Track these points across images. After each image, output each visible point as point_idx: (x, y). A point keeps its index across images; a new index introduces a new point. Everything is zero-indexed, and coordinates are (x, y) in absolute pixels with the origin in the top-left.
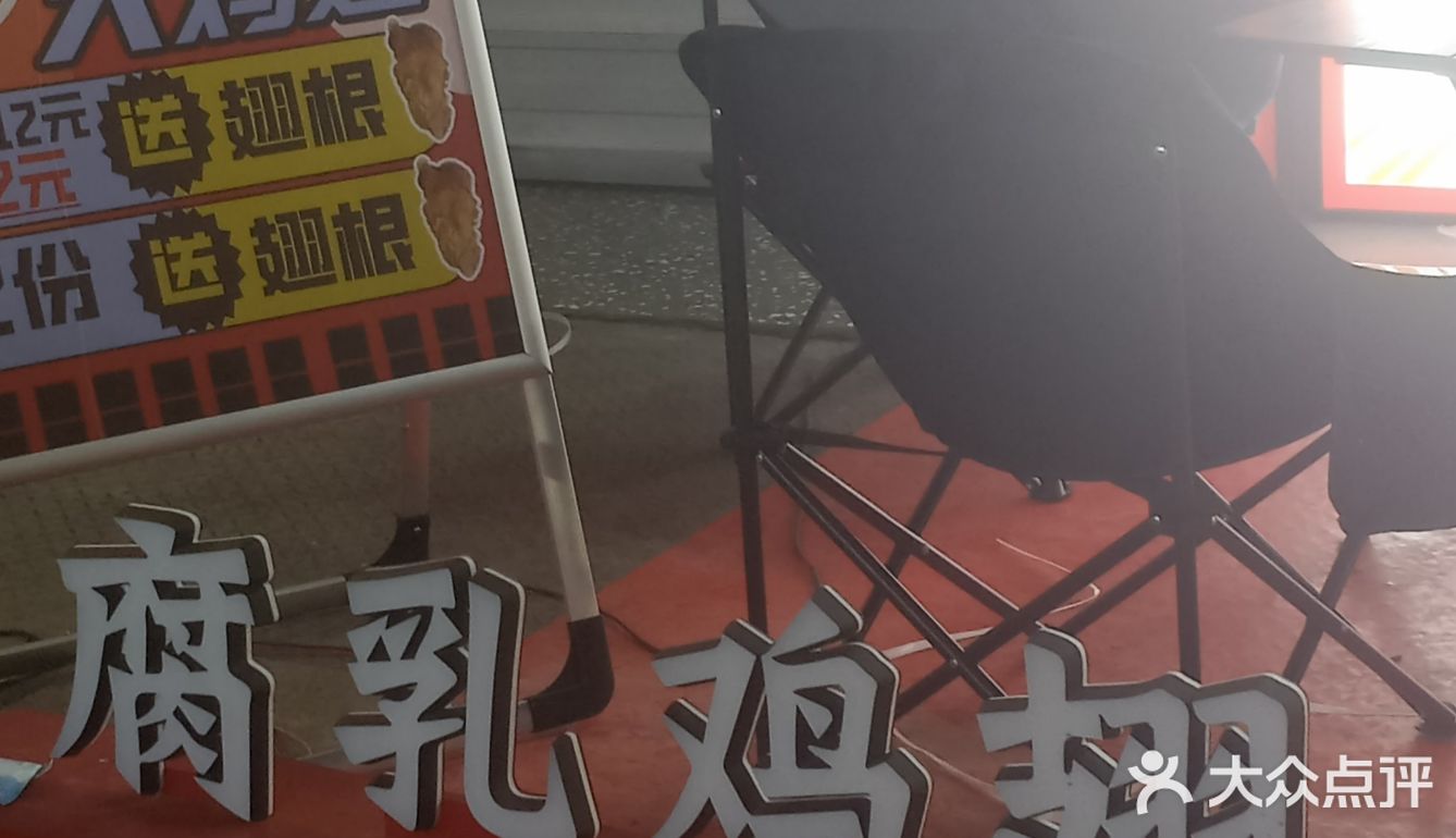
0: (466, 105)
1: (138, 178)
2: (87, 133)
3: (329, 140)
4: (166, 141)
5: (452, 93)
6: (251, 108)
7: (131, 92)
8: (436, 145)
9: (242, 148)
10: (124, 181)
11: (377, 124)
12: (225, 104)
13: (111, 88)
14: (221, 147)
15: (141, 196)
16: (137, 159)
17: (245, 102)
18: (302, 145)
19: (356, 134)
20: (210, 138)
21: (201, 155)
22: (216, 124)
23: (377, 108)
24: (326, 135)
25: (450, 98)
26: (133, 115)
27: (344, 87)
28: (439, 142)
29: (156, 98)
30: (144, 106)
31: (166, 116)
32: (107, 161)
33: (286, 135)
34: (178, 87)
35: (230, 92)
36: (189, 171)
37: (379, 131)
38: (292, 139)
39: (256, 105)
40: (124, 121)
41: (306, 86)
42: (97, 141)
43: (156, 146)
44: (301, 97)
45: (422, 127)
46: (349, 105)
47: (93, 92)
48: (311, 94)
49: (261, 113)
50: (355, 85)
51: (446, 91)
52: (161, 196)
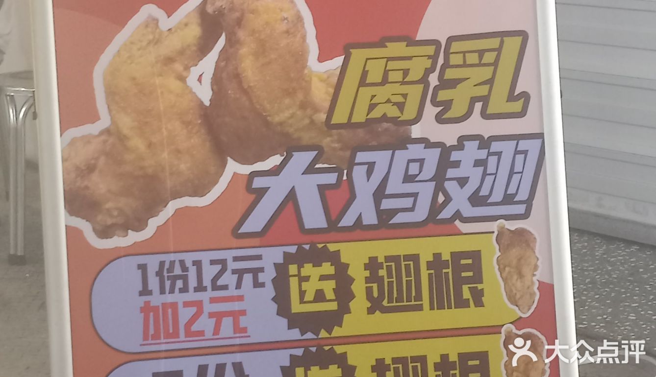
0: (548, 291)
1: (295, 321)
2: (262, 285)
3: (441, 307)
4: (320, 296)
5: (538, 281)
6: (386, 277)
7: (300, 258)
8: (521, 318)
9: (375, 306)
10: (284, 322)
11: (478, 298)
12: (367, 273)
13: (286, 254)
14: (359, 303)
15: (295, 334)
16: (297, 307)
17: (383, 273)
18: (420, 308)
19: (462, 303)
20: (352, 296)
21: (345, 308)
22: (359, 288)
23: (480, 286)
24: (438, 303)
25: (537, 285)
26: (298, 275)
27: (458, 269)
28: (524, 316)
29: (317, 264)
30: (308, 269)
31: (323, 278)
32: (274, 307)
33: (409, 300)
34: (334, 258)
35: (372, 265)
36: (334, 319)
37: (479, 303)
38: (413, 303)
39: (390, 275)
40: (291, 279)
41: (430, 265)
42: (269, 291)
43: (312, 299)
44: (425, 273)
45: (512, 303)
46: (459, 282)
47: (273, 256)
48: (432, 271)
49: (393, 281)
50: (467, 268)
51: (535, 279)
52: (309, 335)
